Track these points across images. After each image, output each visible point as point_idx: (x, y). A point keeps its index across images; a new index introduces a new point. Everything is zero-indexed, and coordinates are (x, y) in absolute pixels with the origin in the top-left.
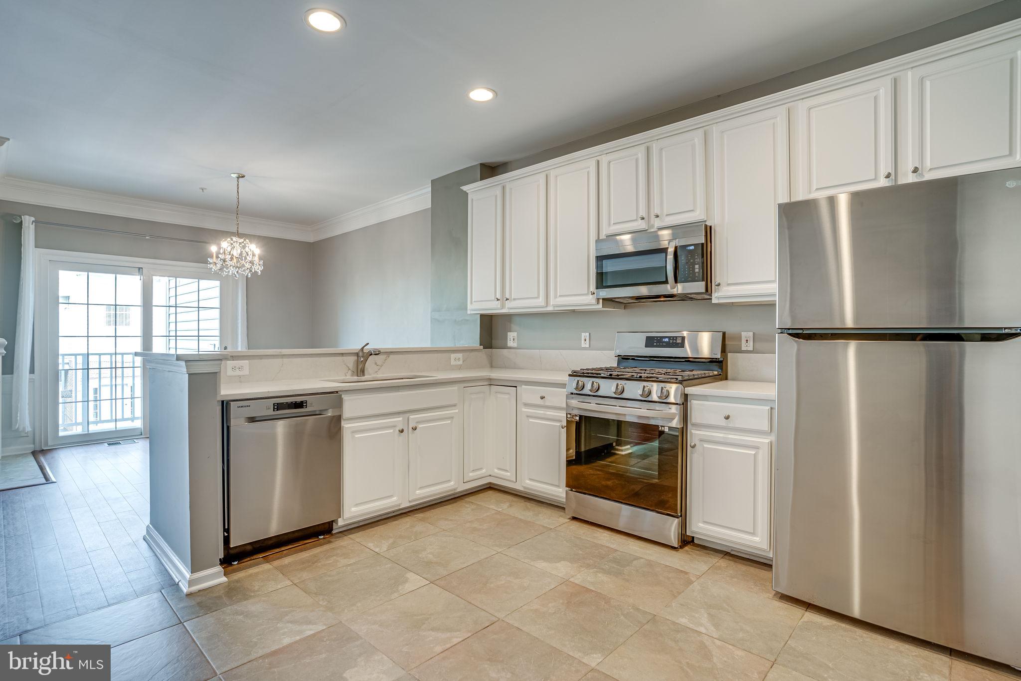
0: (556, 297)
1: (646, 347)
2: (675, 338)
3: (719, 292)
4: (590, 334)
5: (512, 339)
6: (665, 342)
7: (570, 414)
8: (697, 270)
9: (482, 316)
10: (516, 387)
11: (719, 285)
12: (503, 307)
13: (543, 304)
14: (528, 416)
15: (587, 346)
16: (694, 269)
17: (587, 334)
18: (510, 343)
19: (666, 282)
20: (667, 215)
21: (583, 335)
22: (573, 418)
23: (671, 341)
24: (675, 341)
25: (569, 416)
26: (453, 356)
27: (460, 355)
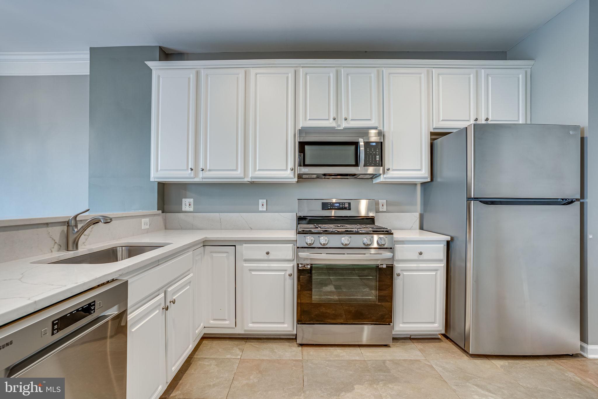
0: (255, 170)
1: (323, 209)
2: (343, 204)
3: (387, 174)
4: (267, 200)
5: (188, 205)
6: (336, 206)
7: (302, 264)
8: (378, 159)
9: (159, 183)
10: (235, 246)
11: (388, 170)
12: (196, 175)
13: (242, 175)
14: (250, 270)
15: (265, 209)
16: (376, 158)
17: (265, 201)
18: (185, 208)
19: (357, 165)
20: (352, 120)
21: (261, 201)
22: (304, 267)
23: (341, 206)
24: (343, 206)
25: (300, 266)
26: (143, 220)
27: (147, 220)
